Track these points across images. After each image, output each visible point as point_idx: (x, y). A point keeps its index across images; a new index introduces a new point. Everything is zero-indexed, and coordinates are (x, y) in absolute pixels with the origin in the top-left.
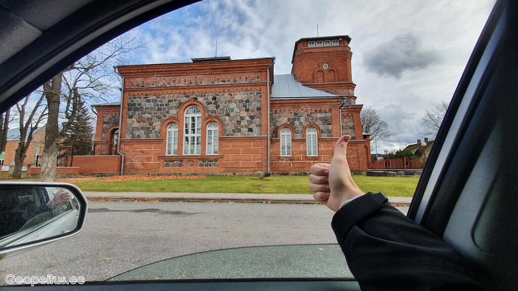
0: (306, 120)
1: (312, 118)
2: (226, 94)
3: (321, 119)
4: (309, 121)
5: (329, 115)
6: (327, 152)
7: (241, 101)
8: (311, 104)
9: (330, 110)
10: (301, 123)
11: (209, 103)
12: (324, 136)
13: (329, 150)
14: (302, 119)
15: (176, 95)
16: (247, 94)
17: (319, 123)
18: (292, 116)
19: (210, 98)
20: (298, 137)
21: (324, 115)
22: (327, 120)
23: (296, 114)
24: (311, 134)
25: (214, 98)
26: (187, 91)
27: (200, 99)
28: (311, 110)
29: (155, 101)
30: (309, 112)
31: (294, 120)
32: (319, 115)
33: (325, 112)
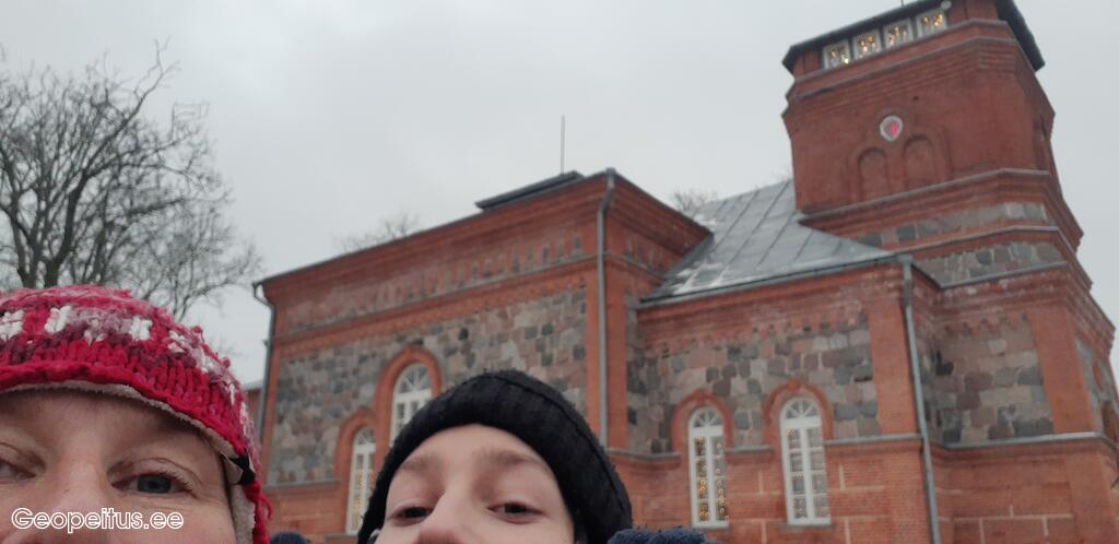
0: (774, 369)
1: (796, 359)
2: (493, 317)
3: (832, 360)
4: (782, 375)
5: (860, 337)
6: (864, 501)
7: (531, 332)
8: (782, 303)
9: (864, 319)
10: (753, 386)
11: (450, 352)
12: (850, 433)
13: (870, 494)
14: (758, 369)
15: (376, 338)
16: (546, 305)
17: (823, 374)
18: (720, 360)
19: (453, 336)
20: (750, 440)
21: (839, 342)
22: (853, 365)
23: (734, 351)
24: (800, 425)
25: (464, 334)
26: (399, 323)
27: (431, 343)
28: (789, 325)
29: (331, 365)
30: (782, 337)
31: (729, 373)
32: (821, 345)
33: (846, 331)
